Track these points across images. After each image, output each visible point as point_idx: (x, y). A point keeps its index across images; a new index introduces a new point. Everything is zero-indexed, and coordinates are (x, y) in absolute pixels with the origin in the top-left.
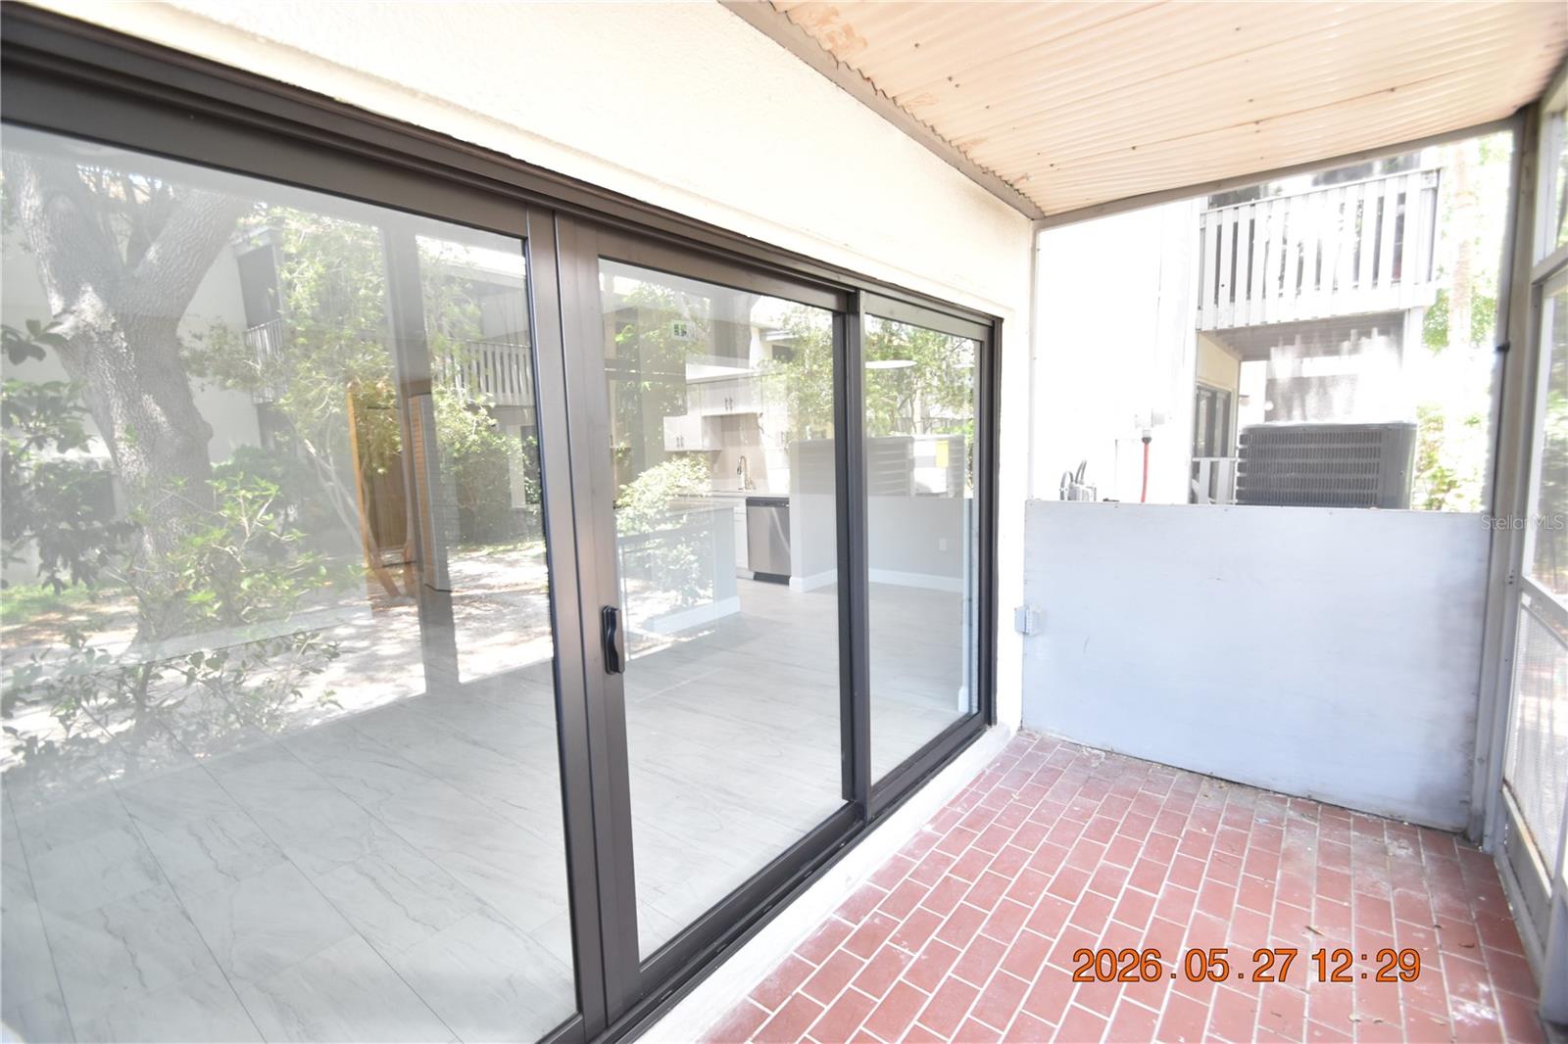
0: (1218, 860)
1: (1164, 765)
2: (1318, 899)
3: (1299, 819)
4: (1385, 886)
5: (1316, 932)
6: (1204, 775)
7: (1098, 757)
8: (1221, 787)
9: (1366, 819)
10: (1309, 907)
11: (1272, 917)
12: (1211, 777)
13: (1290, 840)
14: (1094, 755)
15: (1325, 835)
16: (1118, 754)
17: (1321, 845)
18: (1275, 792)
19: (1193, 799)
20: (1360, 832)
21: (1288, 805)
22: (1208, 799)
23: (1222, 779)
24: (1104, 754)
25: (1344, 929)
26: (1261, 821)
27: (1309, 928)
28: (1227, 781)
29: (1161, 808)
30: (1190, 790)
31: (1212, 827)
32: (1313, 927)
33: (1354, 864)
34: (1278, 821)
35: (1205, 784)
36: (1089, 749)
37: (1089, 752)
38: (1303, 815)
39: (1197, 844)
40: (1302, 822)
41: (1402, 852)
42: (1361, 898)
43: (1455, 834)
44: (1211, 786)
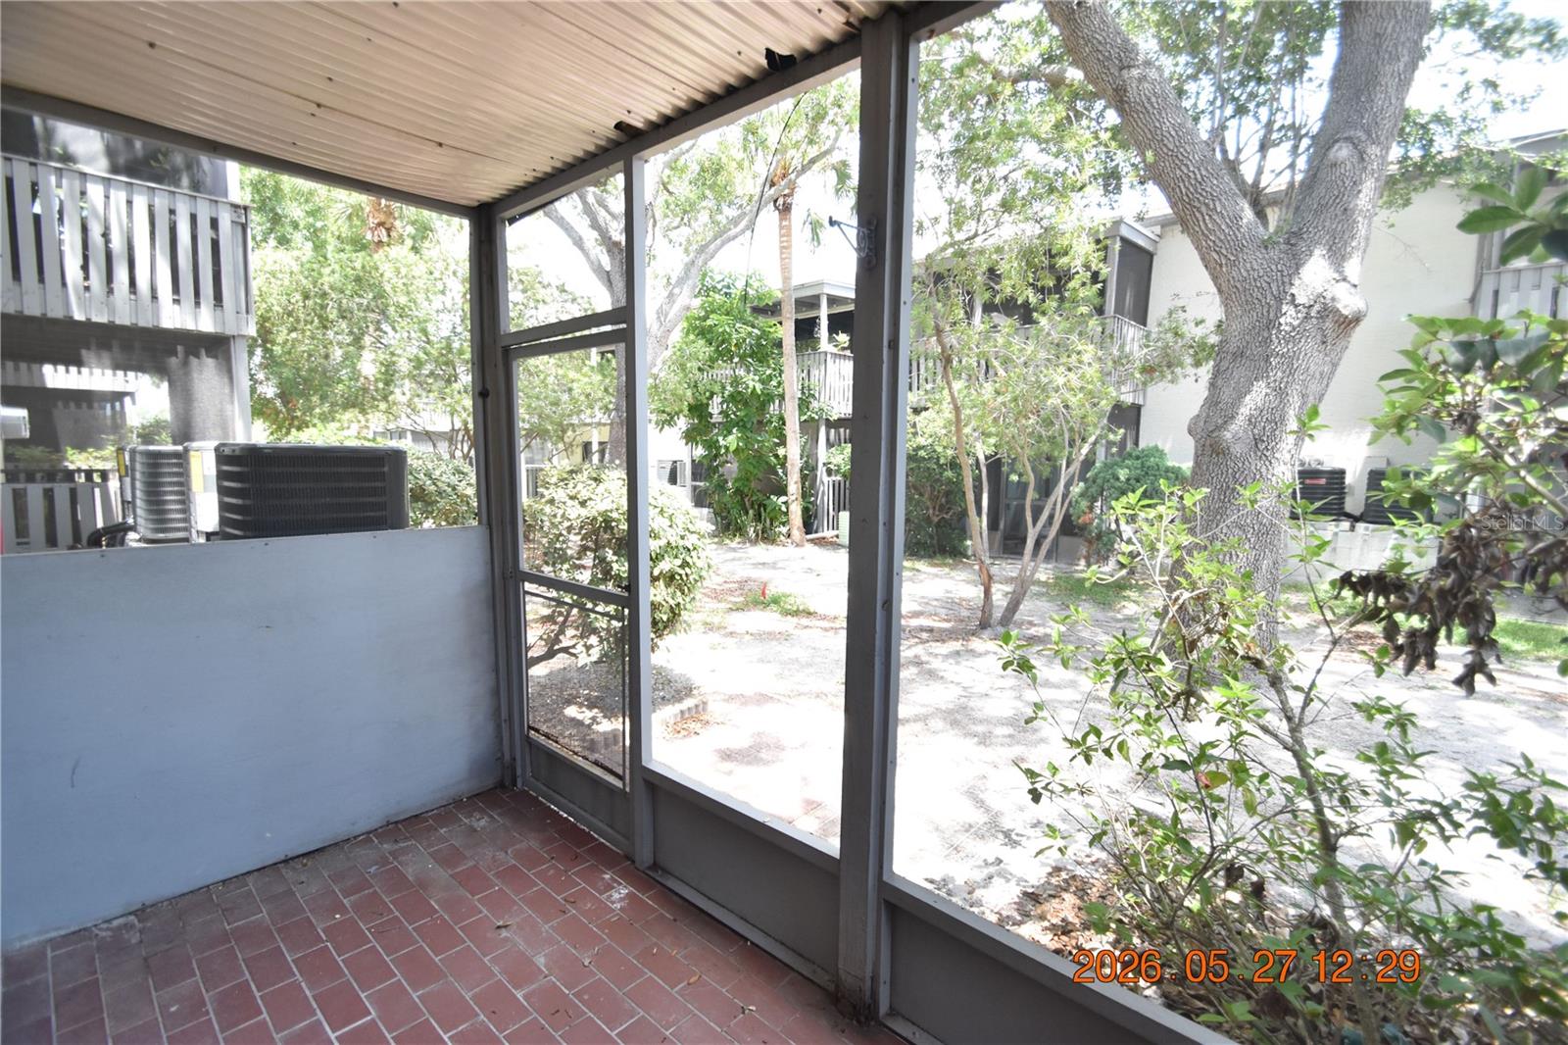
0: (379, 933)
1: (224, 882)
2: (478, 900)
3: (396, 847)
4: (501, 855)
5: (506, 927)
6: (276, 864)
7: (128, 927)
8: (305, 865)
9: (440, 814)
10: (481, 912)
11: (469, 943)
12: (286, 861)
13: (410, 870)
14: (119, 928)
15: (430, 846)
16: (153, 905)
17: (433, 856)
18: (355, 838)
19: (293, 894)
20: (447, 826)
21: (376, 841)
22: (307, 888)
23: (298, 857)
24: (132, 918)
25: (515, 908)
26: (372, 870)
27: (499, 927)
28: (304, 855)
29: (273, 928)
30: (280, 889)
31: (342, 909)
32: (500, 923)
33: (467, 853)
34: (384, 862)
35: (287, 873)
36: (105, 926)
37: (108, 929)
38: (396, 841)
39: (349, 936)
40: (402, 848)
41: (483, 823)
42: (498, 875)
43: (496, 788)
44: (294, 869)
